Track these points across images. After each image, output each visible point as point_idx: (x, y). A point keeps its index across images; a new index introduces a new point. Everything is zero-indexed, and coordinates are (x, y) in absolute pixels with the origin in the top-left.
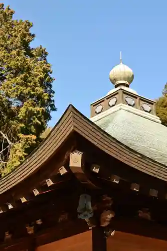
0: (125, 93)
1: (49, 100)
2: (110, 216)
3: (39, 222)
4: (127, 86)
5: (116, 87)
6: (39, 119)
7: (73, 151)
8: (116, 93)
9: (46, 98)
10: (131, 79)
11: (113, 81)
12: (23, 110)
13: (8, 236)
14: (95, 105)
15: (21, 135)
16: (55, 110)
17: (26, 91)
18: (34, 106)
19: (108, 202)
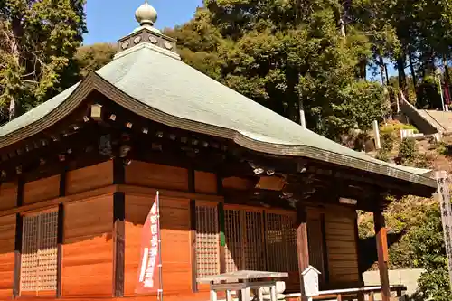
0: (149, 32)
1: (81, 23)
2: (127, 150)
3: (70, 151)
4: (151, 25)
5: (142, 25)
6: (71, 41)
7: (94, 104)
8: (140, 32)
9: (78, 20)
10: (154, 19)
11: (139, 19)
12: (54, 32)
13: (43, 162)
14: (121, 41)
15: (53, 58)
16: (87, 32)
17: (57, 14)
18: (66, 28)
19: (126, 138)
